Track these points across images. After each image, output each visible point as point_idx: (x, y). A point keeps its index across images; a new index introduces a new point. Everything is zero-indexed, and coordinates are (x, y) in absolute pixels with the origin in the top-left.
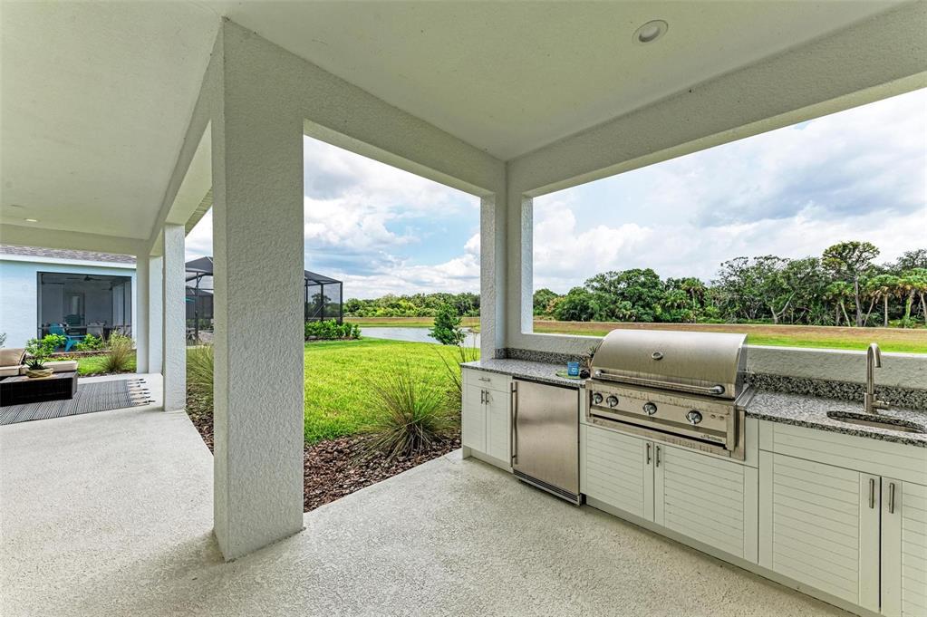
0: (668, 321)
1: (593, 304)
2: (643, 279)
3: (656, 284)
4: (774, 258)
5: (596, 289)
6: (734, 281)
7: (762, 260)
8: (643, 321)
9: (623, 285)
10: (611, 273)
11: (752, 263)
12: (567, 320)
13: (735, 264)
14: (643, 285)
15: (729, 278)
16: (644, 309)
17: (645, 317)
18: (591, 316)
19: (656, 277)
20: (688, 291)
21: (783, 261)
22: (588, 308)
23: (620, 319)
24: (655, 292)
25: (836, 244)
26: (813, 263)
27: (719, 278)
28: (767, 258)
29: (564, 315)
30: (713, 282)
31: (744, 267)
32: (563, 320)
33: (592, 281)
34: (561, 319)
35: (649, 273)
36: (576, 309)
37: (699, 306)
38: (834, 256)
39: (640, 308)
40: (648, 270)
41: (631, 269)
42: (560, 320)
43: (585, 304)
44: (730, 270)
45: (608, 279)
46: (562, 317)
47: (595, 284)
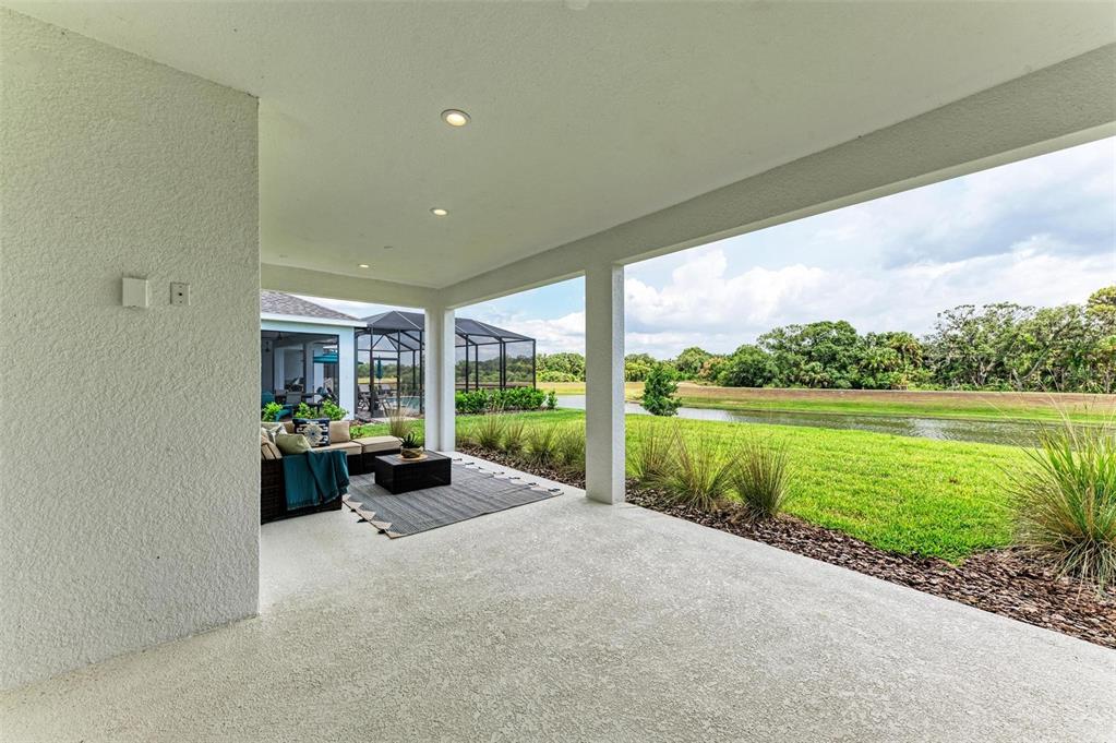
0: (872, 387)
1: (771, 365)
2: (834, 333)
3: (854, 340)
4: (1012, 306)
5: (773, 347)
6: (956, 336)
7: (995, 309)
8: (837, 388)
9: (807, 342)
10: (791, 326)
11: (980, 312)
12: (736, 385)
13: (957, 314)
14: (837, 341)
15: (949, 332)
16: (839, 371)
17: (841, 382)
18: (768, 380)
19: (852, 331)
20: (899, 349)
21: (1025, 309)
22: (764, 370)
23: (807, 384)
24: (853, 351)
25: (1108, 286)
26: (1073, 311)
27: (935, 332)
28: (1001, 306)
29: (731, 380)
30: (927, 338)
31: (969, 318)
32: (731, 386)
33: (766, 337)
34: (727, 385)
35: (842, 326)
36: (748, 372)
37: (912, 367)
38: (1103, 302)
39: (834, 371)
40: (842, 322)
41: (818, 322)
42: (725, 386)
43: (760, 365)
44: (950, 322)
45: (788, 333)
46: (728, 383)
47: (772, 341)
